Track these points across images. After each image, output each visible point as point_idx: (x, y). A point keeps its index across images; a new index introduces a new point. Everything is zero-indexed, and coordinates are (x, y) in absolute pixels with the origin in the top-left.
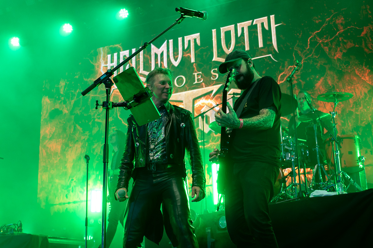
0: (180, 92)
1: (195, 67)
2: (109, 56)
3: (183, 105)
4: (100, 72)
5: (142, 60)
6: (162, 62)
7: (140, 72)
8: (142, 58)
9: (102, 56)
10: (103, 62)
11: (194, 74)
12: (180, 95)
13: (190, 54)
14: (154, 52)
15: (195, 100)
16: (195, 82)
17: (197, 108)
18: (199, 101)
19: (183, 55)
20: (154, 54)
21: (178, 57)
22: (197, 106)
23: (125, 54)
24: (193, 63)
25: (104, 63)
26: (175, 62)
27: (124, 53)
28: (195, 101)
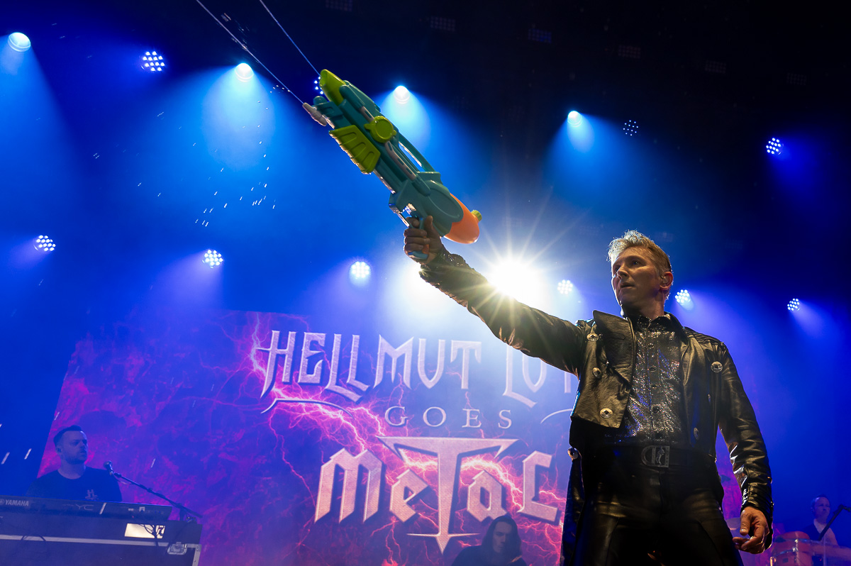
0: (432, 436)
1: (467, 397)
2: (275, 334)
3: (437, 461)
4: (248, 359)
5: (356, 360)
6: (399, 374)
7: (348, 381)
8: (356, 355)
9: (257, 328)
10: (257, 341)
11: (464, 409)
12: (433, 441)
13: (461, 374)
14: (384, 351)
15: (461, 457)
16: (465, 424)
17: (465, 472)
18: (471, 459)
19: (444, 371)
20: (383, 354)
21: (435, 373)
22: (466, 469)
23: (315, 339)
24: (465, 390)
25: (259, 344)
26: (427, 379)
27: (313, 337)
28: (463, 458)
